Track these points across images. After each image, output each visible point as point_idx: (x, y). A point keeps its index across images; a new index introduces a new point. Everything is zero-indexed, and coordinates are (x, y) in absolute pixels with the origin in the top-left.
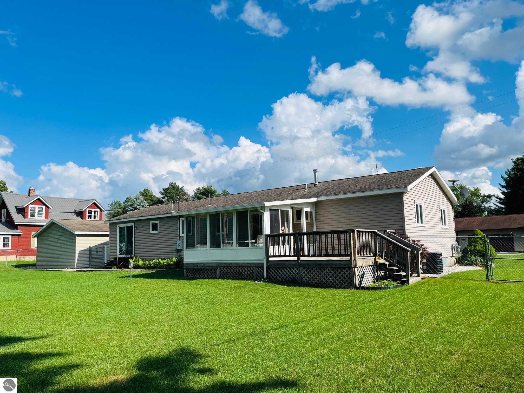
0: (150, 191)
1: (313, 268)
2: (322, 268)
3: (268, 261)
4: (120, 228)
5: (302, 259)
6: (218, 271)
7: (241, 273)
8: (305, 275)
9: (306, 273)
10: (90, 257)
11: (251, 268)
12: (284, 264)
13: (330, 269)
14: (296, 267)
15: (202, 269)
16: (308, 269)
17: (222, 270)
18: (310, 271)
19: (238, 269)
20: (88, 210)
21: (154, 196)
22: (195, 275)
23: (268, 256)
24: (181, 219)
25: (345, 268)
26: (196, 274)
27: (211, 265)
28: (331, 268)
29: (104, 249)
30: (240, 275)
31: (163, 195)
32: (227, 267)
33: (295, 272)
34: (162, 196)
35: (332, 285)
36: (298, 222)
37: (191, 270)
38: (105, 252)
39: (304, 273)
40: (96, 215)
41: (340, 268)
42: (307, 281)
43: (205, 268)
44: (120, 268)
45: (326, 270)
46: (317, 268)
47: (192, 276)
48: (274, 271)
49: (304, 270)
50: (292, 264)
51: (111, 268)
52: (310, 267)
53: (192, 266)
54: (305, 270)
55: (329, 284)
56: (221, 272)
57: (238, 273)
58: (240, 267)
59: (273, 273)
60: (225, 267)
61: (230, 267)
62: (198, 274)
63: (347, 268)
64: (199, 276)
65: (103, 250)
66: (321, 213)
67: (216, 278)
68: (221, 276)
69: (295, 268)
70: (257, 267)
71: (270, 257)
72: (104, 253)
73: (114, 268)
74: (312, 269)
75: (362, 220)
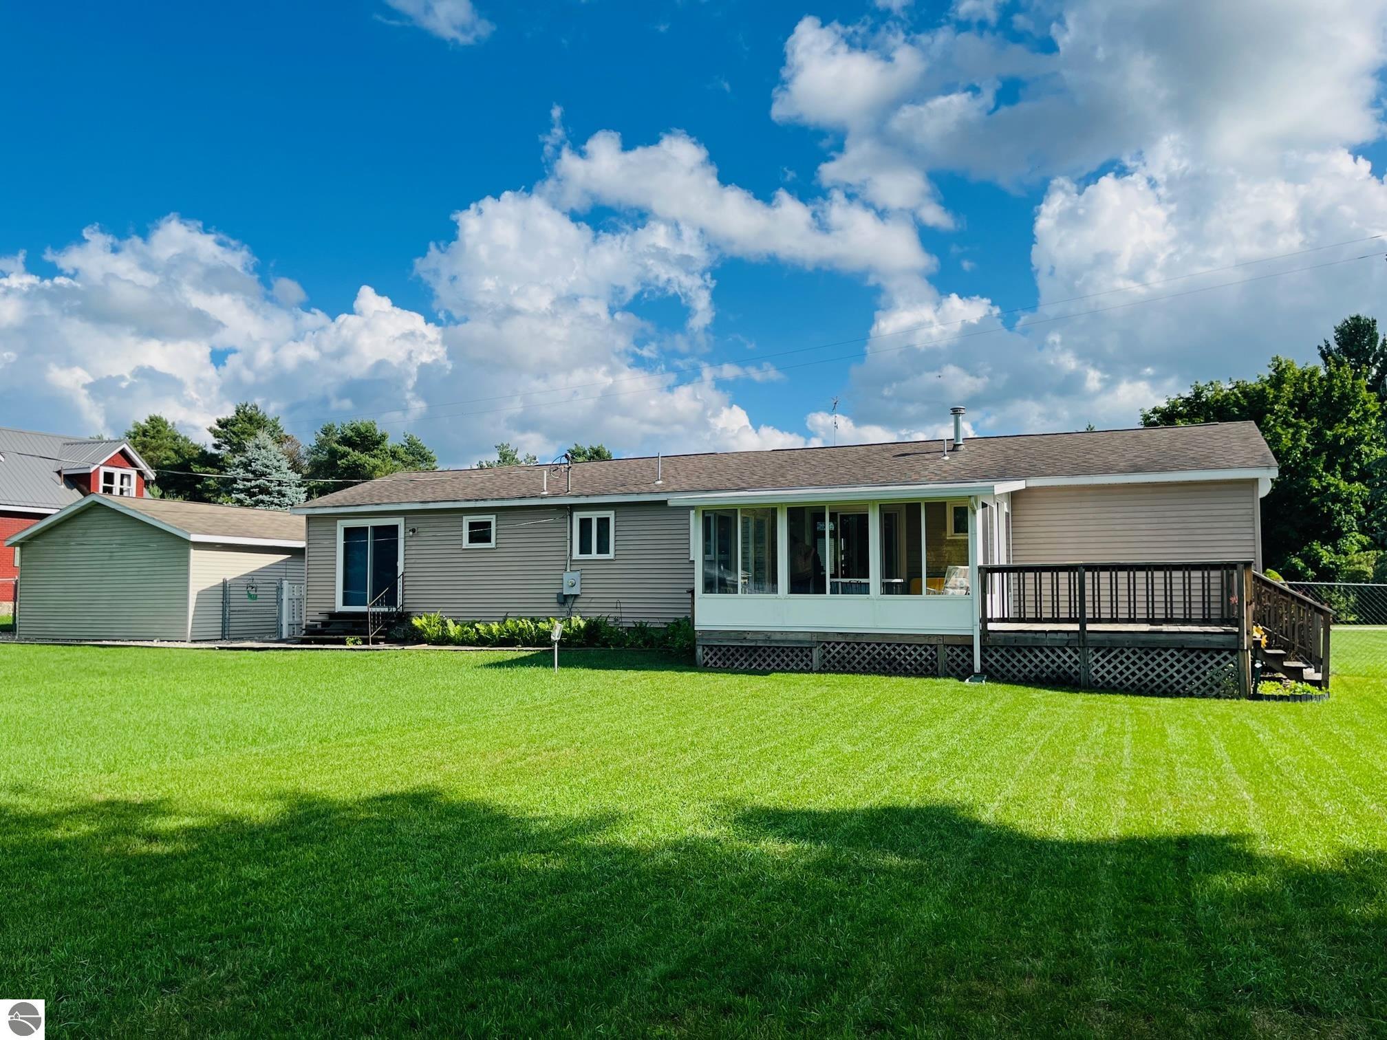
0: (170, 424)
1: (1125, 650)
2: (1153, 649)
3: (985, 633)
4: (348, 532)
5: (1090, 627)
6: (816, 654)
7: (895, 659)
8: (1097, 665)
9: (1103, 661)
10: (224, 611)
11: (928, 647)
12: (1034, 639)
13: (1175, 653)
14: (1070, 648)
15: (760, 647)
16: (1110, 651)
17: (829, 652)
18: (1116, 657)
19: (884, 649)
20: (103, 470)
21: (185, 440)
22: (736, 664)
23: (985, 620)
24: (575, 514)
25: (1219, 652)
26: (737, 660)
27: (791, 637)
28: (1179, 650)
29: (280, 589)
30: (890, 664)
31: (218, 437)
32: (848, 644)
33: (1068, 660)
34: (216, 441)
35: (1182, 691)
36: (960, 537)
37: (720, 650)
38: (285, 597)
39: (1097, 661)
40: (125, 487)
41: (1205, 651)
42: (1106, 680)
43: (774, 644)
44: (375, 642)
45: (1166, 655)
46: (1137, 650)
47: (724, 664)
48: (1002, 656)
49: (1097, 656)
50: (1062, 640)
51: (343, 642)
52: (1116, 648)
53: (729, 640)
54: (1100, 653)
55: (1171, 687)
56: (824, 657)
57: (884, 659)
58: (889, 645)
59: (997, 661)
60: (838, 643)
61: (858, 644)
62: (746, 660)
63: (1225, 650)
64: (750, 665)
65: (277, 591)
66: (1026, 518)
67: (810, 671)
68: (824, 666)
69: (1068, 649)
70: (948, 646)
71: (991, 620)
72: (279, 601)
73: (355, 643)
74: (1122, 652)
75: (1145, 539)
